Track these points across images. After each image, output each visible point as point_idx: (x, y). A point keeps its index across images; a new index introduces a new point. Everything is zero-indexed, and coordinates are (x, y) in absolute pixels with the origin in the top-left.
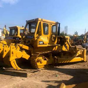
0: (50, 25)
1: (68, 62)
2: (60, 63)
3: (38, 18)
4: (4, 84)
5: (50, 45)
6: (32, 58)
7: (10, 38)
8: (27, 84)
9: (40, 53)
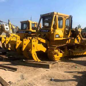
0: (64, 19)
1: (81, 54)
2: (75, 55)
3: (54, 12)
4: (32, 74)
5: (65, 38)
6: (49, 50)
7: (23, 32)
8: (53, 74)
9: (57, 46)
